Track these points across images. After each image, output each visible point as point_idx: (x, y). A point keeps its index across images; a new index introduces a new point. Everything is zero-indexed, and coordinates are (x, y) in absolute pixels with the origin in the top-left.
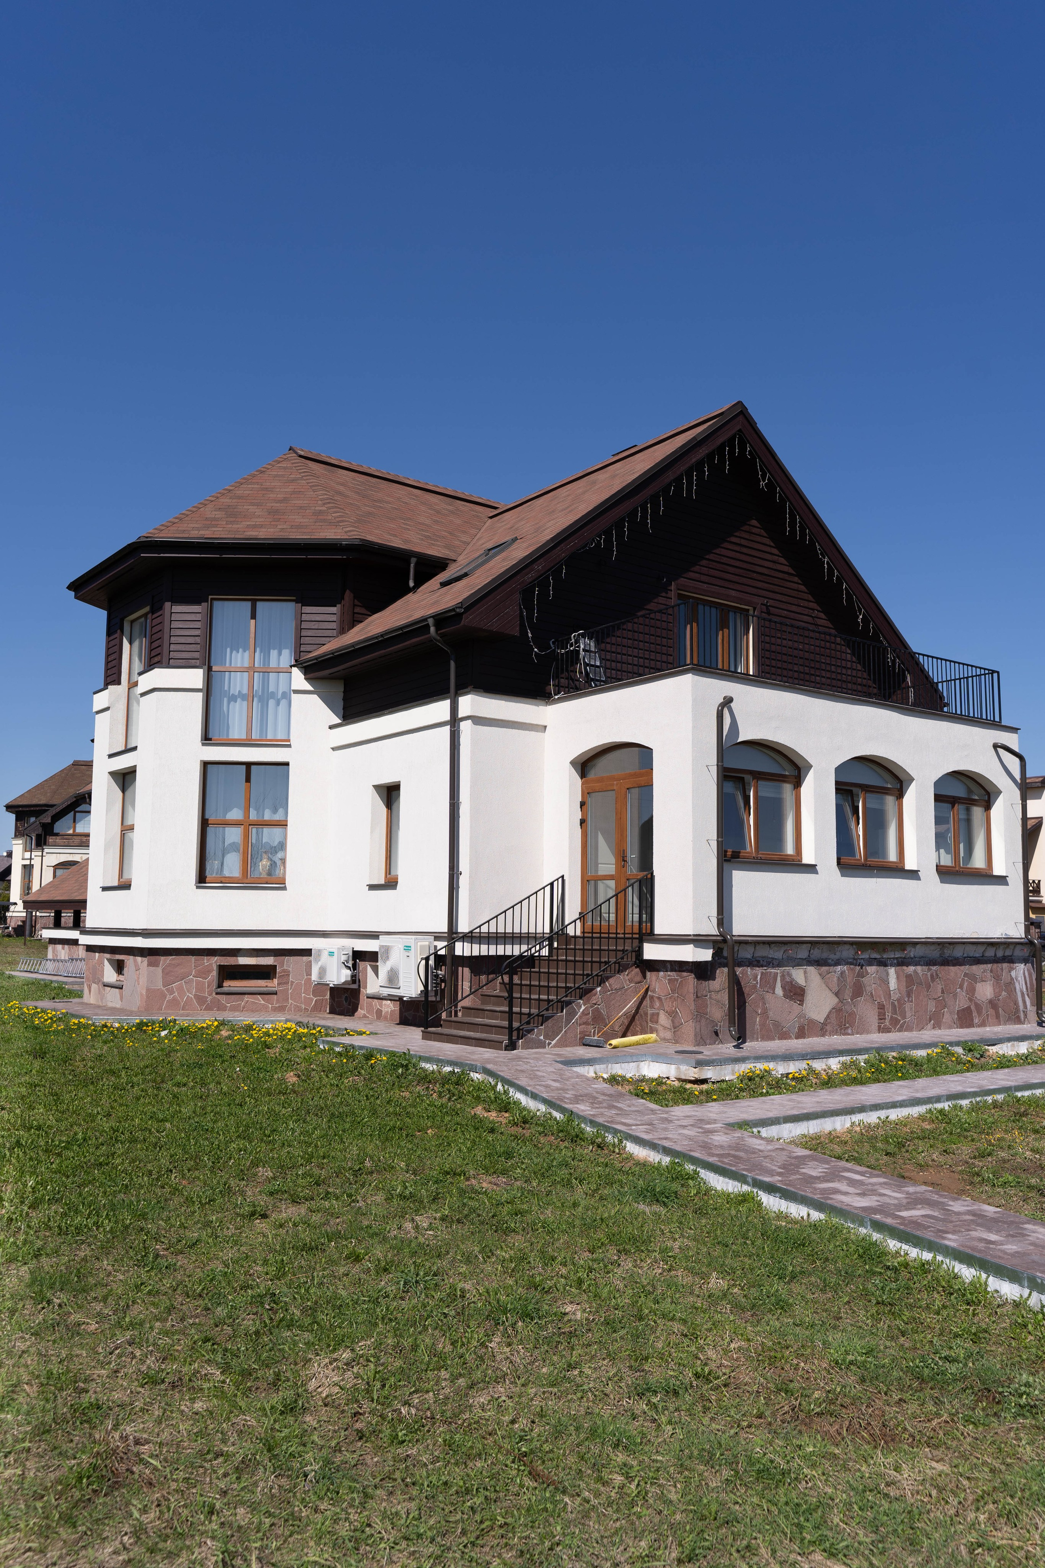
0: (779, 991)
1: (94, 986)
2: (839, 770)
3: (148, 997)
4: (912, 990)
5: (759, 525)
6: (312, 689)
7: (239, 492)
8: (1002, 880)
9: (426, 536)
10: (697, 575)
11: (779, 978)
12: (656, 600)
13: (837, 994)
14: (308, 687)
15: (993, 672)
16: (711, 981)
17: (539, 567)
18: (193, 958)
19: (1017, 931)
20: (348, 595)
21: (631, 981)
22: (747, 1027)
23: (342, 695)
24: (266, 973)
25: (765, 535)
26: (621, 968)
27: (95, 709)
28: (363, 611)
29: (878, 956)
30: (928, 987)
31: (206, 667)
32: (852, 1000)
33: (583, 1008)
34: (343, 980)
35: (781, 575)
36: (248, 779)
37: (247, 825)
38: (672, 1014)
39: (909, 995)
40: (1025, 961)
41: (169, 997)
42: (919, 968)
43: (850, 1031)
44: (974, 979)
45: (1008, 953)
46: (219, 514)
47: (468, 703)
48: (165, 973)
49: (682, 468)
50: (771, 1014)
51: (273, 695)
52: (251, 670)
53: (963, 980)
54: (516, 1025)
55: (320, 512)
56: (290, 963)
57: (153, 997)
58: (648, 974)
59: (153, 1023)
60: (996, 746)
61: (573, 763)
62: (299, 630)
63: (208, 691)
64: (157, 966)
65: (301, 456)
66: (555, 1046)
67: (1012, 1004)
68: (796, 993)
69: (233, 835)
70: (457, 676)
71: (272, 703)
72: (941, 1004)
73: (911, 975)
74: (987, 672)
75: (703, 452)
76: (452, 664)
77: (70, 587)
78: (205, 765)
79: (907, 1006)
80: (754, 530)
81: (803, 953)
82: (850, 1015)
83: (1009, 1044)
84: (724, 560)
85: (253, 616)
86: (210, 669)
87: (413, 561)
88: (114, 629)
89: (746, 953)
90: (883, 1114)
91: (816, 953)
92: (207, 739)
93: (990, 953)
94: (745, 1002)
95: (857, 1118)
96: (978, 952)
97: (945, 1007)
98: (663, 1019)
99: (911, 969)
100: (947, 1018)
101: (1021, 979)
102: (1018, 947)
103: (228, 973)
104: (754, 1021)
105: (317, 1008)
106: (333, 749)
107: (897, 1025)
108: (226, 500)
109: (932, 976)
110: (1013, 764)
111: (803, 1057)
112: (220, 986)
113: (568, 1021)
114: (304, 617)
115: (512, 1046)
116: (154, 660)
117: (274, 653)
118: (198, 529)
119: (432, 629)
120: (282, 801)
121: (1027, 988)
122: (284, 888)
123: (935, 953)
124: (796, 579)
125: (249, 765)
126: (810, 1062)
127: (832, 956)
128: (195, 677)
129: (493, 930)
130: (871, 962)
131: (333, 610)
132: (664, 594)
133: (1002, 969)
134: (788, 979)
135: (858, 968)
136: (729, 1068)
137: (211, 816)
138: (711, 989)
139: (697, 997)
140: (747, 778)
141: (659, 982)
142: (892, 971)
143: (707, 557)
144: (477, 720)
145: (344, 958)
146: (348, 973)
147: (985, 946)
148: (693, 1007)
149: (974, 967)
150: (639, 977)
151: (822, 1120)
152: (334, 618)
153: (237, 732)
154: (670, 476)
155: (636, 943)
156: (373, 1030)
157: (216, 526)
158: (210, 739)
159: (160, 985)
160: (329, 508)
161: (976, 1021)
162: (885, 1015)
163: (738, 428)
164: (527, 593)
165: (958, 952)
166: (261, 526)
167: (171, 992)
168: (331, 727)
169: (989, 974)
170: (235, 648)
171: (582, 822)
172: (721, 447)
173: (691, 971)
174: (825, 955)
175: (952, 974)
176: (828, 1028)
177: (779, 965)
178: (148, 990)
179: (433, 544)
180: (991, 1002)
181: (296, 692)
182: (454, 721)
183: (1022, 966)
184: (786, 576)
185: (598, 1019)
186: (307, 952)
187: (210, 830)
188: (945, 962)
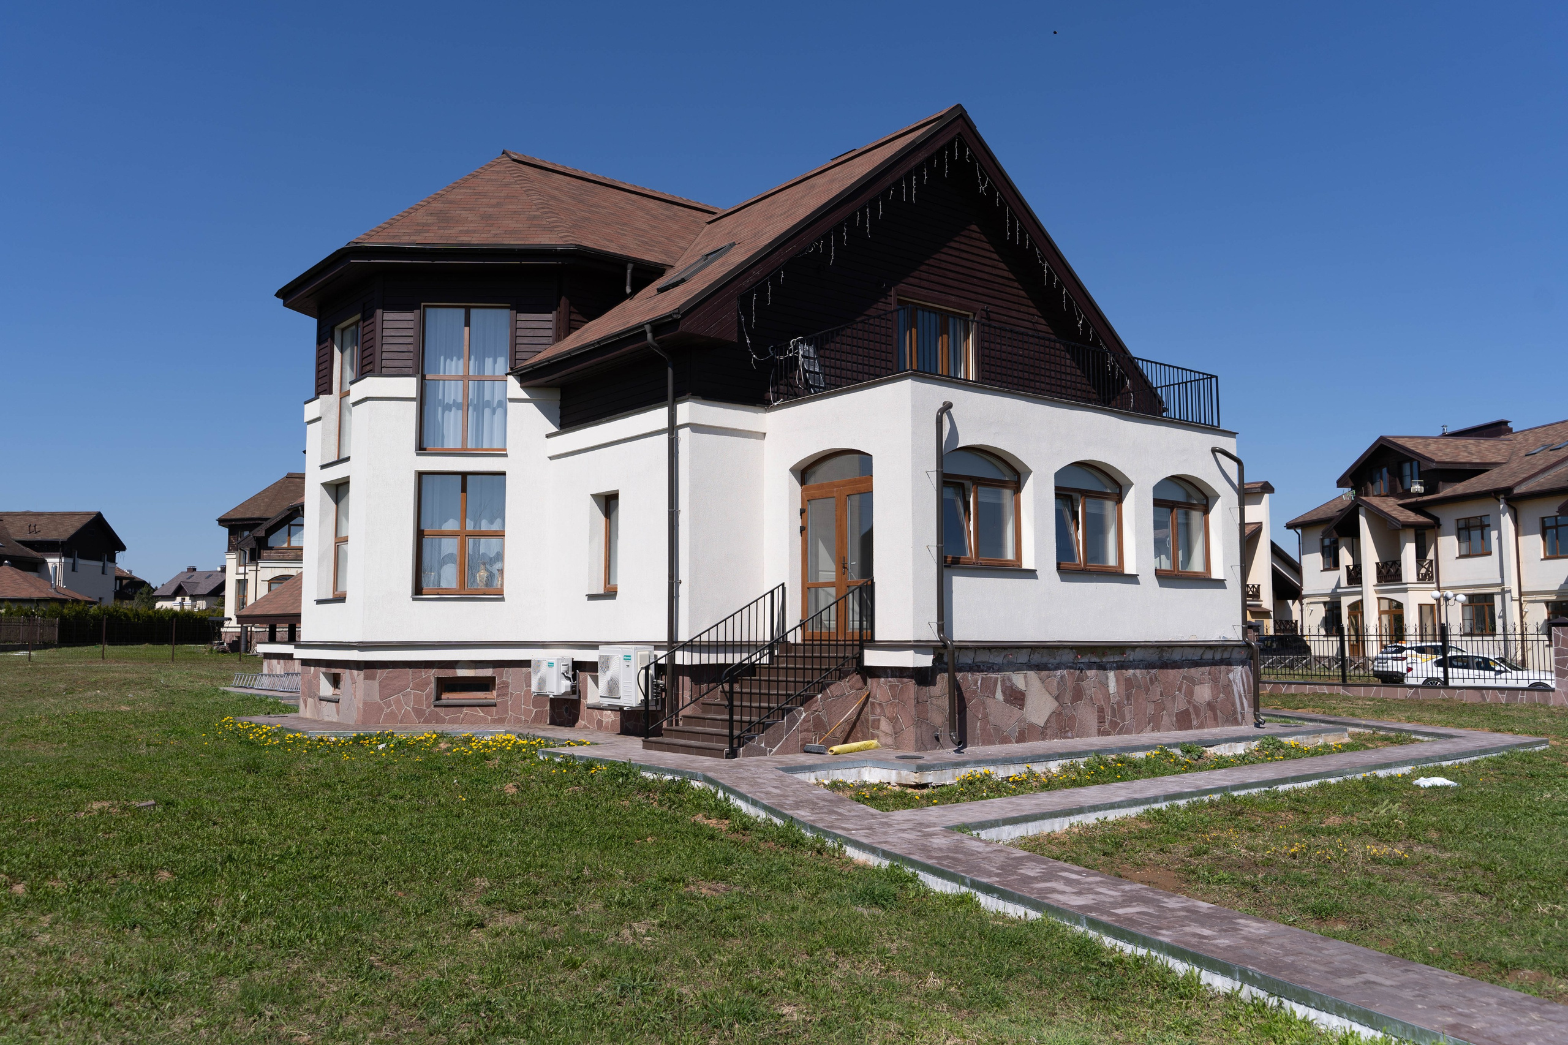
0: (999, 696)
1: (310, 701)
2: (1058, 475)
3: (365, 710)
4: (1131, 693)
5: (979, 230)
6: (528, 397)
7: (452, 197)
8: (1220, 584)
9: (645, 243)
10: (917, 281)
11: (999, 683)
12: (875, 306)
13: (1057, 698)
14: (524, 395)
15: (1212, 376)
16: (932, 688)
17: (756, 272)
18: (410, 671)
19: (1235, 634)
20: (564, 301)
21: (852, 687)
22: (968, 731)
23: (558, 403)
24: (485, 685)
25: (985, 240)
26: (842, 675)
27: (307, 419)
28: (579, 318)
29: (1097, 660)
30: (1148, 690)
31: (420, 376)
32: (1072, 704)
33: (804, 715)
34: (563, 691)
35: (1000, 280)
36: (464, 490)
37: (463, 535)
38: (893, 720)
39: (1128, 699)
40: (1243, 663)
41: (386, 710)
42: (1138, 672)
43: (1070, 735)
44: (1192, 681)
45: (1226, 655)
46: (431, 220)
47: (687, 411)
48: (382, 686)
49: (901, 172)
50: (991, 718)
51: (488, 404)
52: (466, 378)
53: (1182, 682)
54: (736, 732)
55: (535, 217)
56: (509, 674)
57: (370, 711)
58: (869, 680)
59: (371, 736)
60: (1214, 451)
61: (793, 470)
62: (514, 337)
63: (422, 399)
64: (374, 678)
65: (514, 160)
66: (776, 753)
67: (1230, 706)
68: (1016, 698)
69: (450, 546)
70: (675, 384)
71: (487, 412)
72: (1160, 707)
73: (1130, 678)
74: (1205, 376)
75: (922, 156)
76: (670, 371)
77: (278, 295)
78: (420, 475)
79: (1127, 709)
80: (974, 235)
81: (1023, 657)
82: (1070, 718)
83: (1227, 745)
84: (944, 265)
85: (467, 323)
86: (423, 377)
87: (630, 266)
88: (325, 338)
89: (967, 658)
90: (1101, 815)
91: (1036, 658)
92: (421, 448)
93: (1208, 655)
94: (966, 708)
95: (1075, 819)
96: (1196, 655)
97: (1164, 709)
98: (885, 725)
99: (1131, 672)
100: (1166, 720)
101: (1238, 680)
102: (1236, 650)
103: (447, 685)
104: (975, 726)
105: (538, 719)
106: (551, 458)
107: (1116, 728)
108: (437, 205)
109: (1151, 679)
110: (1231, 468)
111: (1023, 760)
112: (438, 698)
113: (789, 728)
114: (519, 324)
115: (733, 754)
116: (366, 369)
117: (489, 362)
118: (409, 235)
119: (649, 336)
120: (500, 512)
121: (1244, 691)
122: (503, 599)
123: (1154, 656)
124: (1016, 284)
125: (464, 475)
126: (1029, 765)
127: (1052, 661)
128: (408, 386)
129: (713, 638)
130: (1090, 666)
131: (549, 316)
132: (883, 300)
133: (1220, 672)
134: (1008, 684)
135: (1078, 672)
136: (950, 772)
137: (426, 527)
138: (932, 694)
139: (918, 702)
140: (967, 483)
141: (880, 688)
142: (1111, 675)
143: (927, 262)
144: (696, 428)
145: (563, 669)
146: (569, 683)
147: (1204, 648)
148: (913, 713)
149: (1192, 670)
150: (860, 684)
151: (1041, 822)
152: (550, 325)
153: (452, 441)
154: (889, 180)
155: (856, 649)
156: (593, 740)
157: (428, 231)
158: (425, 449)
159: (377, 698)
160: (543, 213)
161: (1194, 723)
162: (1104, 718)
163: (958, 130)
164: (745, 300)
165: (1177, 656)
166: (475, 231)
167: (389, 705)
168: (548, 436)
169: (1207, 677)
170: (449, 356)
171: (803, 529)
172: (941, 152)
173: (911, 677)
174: (1045, 660)
175: (1171, 677)
176: (1048, 731)
177: (999, 670)
178: (365, 703)
179: (650, 250)
180: (1209, 704)
181: (512, 400)
182: (672, 429)
183: (1240, 668)
184: (1006, 282)
185: (819, 725)
186: (526, 663)
187: (426, 541)
188: (1165, 665)
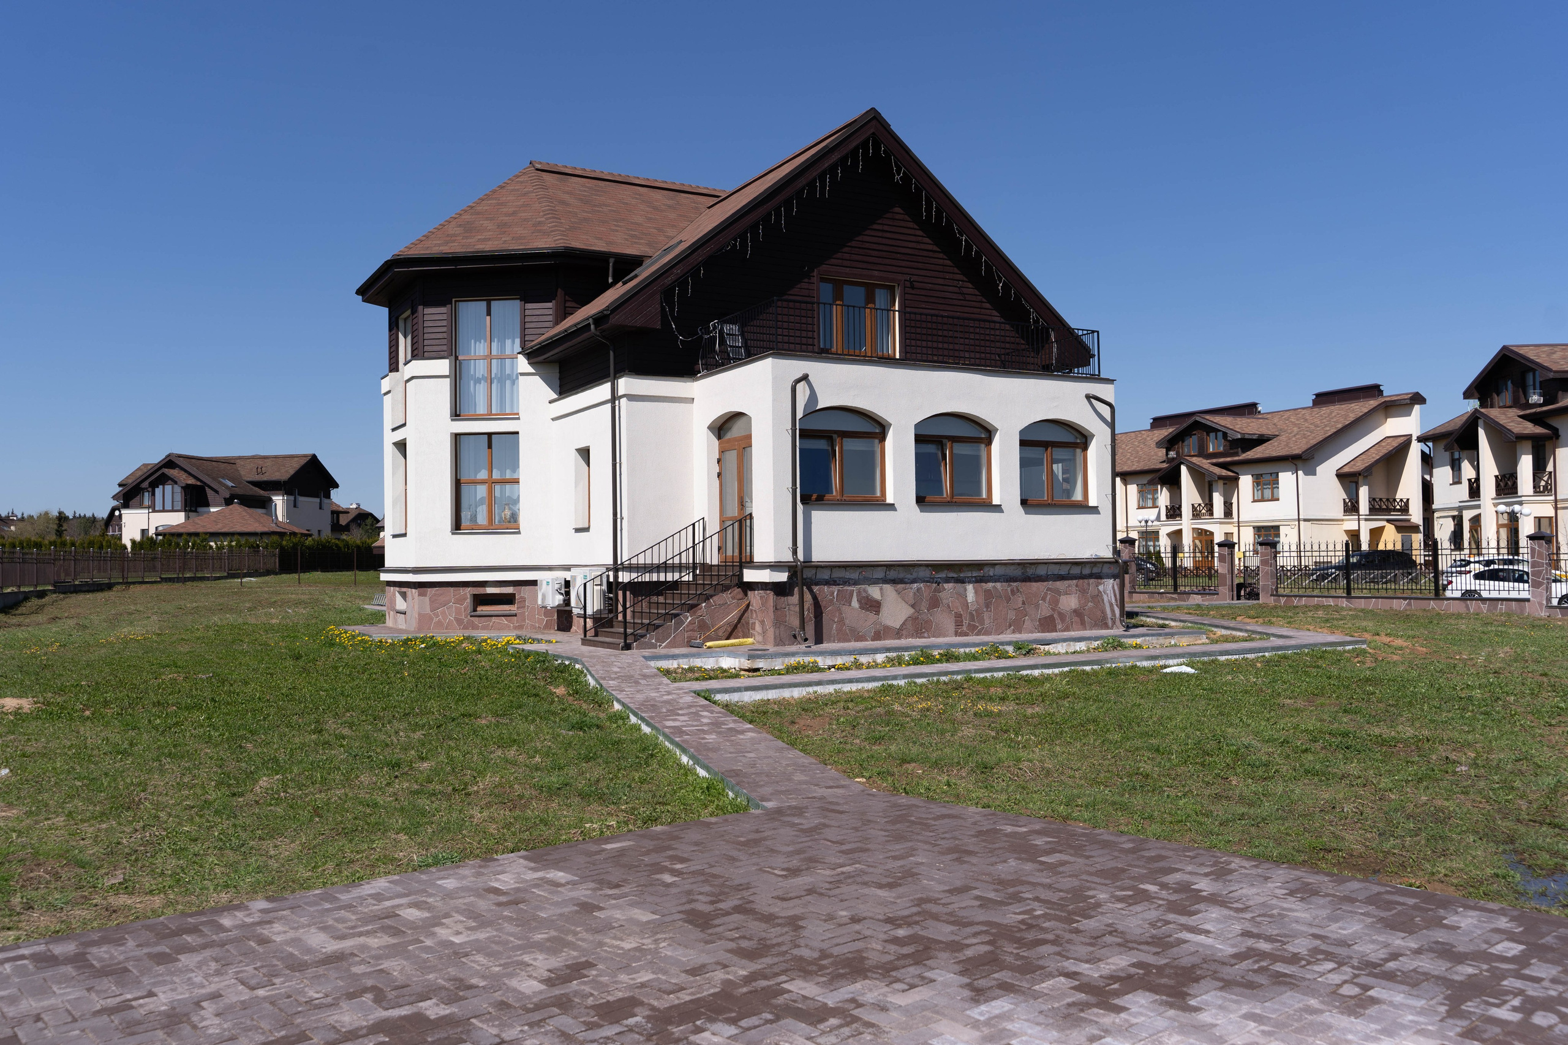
0: (855, 604)
1: (392, 613)
2: (917, 426)
3: (419, 620)
4: (991, 602)
5: (902, 212)
6: (534, 371)
7: (479, 208)
8: (1095, 510)
10: (840, 261)
11: (855, 594)
12: (799, 286)
13: (913, 606)
14: (531, 370)
15: (1093, 332)
16: (789, 598)
18: (452, 589)
19: (1107, 553)
20: (560, 292)
21: (733, 598)
22: (824, 631)
23: (558, 375)
24: (509, 599)
25: (909, 219)
26: (726, 588)
27: (383, 391)
28: (574, 305)
29: (955, 575)
30: (1008, 600)
31: (453, 358)
32: (928, 610)
33: (690, 619)
34: (557, 604)
35: (925, 253)
36: (490, 446)
37: (491, 483)
38: (762, 622)
39: (987, 606)
40: (1115, 577)
41: (435, 620)
42: (998, 585)
43: (926, 635)
44: (1058, 592)
45: (1095, 570)
46: (459, 230)
47: (626, 384)
48: (432, 601)
49: (815, 173)
50: (847, 622)
51: (509, 377)
52: (489, 357)
53: (1046, 594)
54: (629, 631)
55: (540, 223)
56: (525, 591)
57: (423, 619)
58: (749, 593)
59: (416, 638)
60: (1088, 397)
61: (710, 428)
62: (523, 323)
63: (457, 378)
64: (426, 596)
65: (537, 170)
66: (665, 647)
67: (1099, 613)
68: (873, 606)
69: (482, 491)
70: (615, 364)
71: (508, 383)
72: (1022, 614)
73: (990, 590)
74: (1085, 332)
75: (835, 157)
76: (612, 353)
77: (358, 292)
78: (457, 437)
79: (986, 615)
80: (897, 217)
81: (879, 574)
82: (926, 622)
83: (1065, 644)
84: (867, 245)
85: (489, 313)
86: (456, 358)
87: (612, 261)
88: (393, 326)
89: (825, 575)
91: (892, 574)
92: (456, 415)
93: (1076, 570)
94: (822, 613)
96: (1064, 571)
97: (1026, 616)
98: (758, 627)
99: (990, 585)
100: (1028, 623)
101: (1110, 592)
102: (1106, 566)
103: (481, 600)
104: (830, 625)
105: (548, 626)
106: (553, 419)
107: (973, 629)
108: (466, 217)
109: (1012, 591)
110: (1105, 411)
111: (851, 653)
112: (475, 610)
113: (676, 629)
114: (527, 313)
115: (627, 647)
116: (418, 353)
117: (508, 342)
118: (439, 245)
119: (592, 327)
120: (515, 465)
121: (1116, 600)
122: (519, 533)
123: (1018, 572)
124: (941, 255)
125: (490, 435)
126: (857, 657)
127: (909, 576)
128: (443, 366)
129: (641, 561)
130: (948, 580)
131: (549, 305)
132: (806, 280)
133: (1089, 584)
134: (864, 595)
135: (935, 585)
136: (780, 660)
137: (463, 478)
138: (790, 602)
139: (776, 609)
140: (835, 436)
141: (755, 597)
142: (970, 588)
143: (849, 244)
144: (631, 398)
145: (557, 586)
146: (561, 597)
147: (1070, 565)
148: (772, 617)
149: (1058, 583)
150: (741, 595)
152: (550, 311)
153: (482, 409)
154: (802, 182)
155: (737, 569)
156: (558, 640)
157: (454, 241)
158: (459, 416)
159: (428, 610)
160: (547, 219)
161: (1059, 627)
162: (962, 622)
163: (872, 131)
164: (668, 294)
165: (1041, 571)
166: (489, 239)
167: (437, 616)
168: (550, 402)
169: (1074, 588)
170: (478, 339)
171: (719, 475)
172: (856, 149)
173: (771, 590)
174: (901, 576)
175: (1034, 589)
176: (904, 632)
177: (855, 584)
178: (419, 614)
180: (1075, 611)
181: (522, 374)
182: (614, 398)
183: (1112, 581)
184: (931, 254)
185: (703, 627)
186: (534, 583)
187: (465, 489)
188: (1027, 579)
